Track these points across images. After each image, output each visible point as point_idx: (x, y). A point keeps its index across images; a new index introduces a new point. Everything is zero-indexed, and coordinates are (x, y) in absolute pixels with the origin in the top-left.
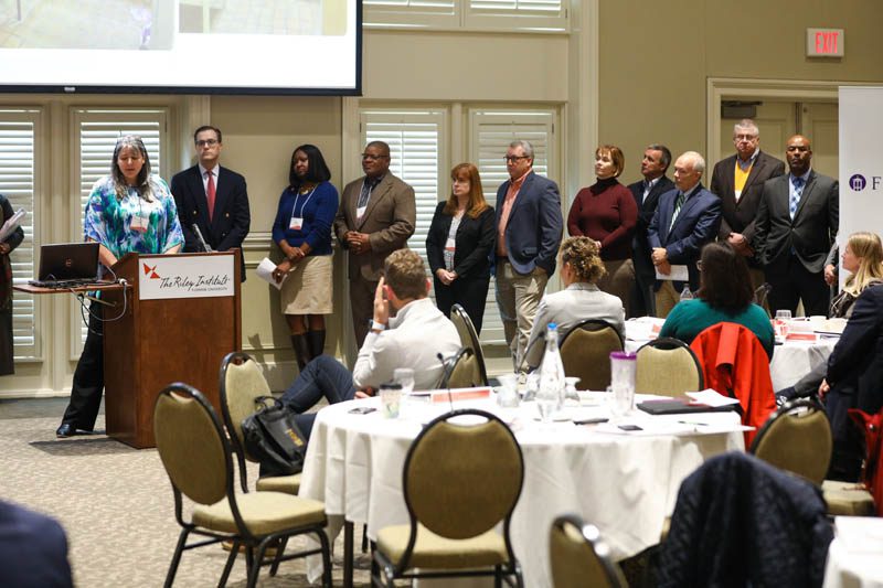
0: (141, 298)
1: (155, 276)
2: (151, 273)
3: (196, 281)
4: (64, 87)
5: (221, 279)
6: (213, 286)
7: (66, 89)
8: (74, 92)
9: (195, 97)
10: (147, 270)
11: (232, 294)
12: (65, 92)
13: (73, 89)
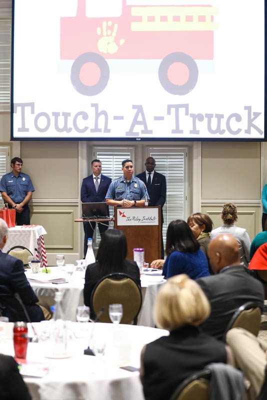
0: (118, 225)
1: (124, 216)
2: (122, 215)
3: (141, 218)
4: (136, 138)
5: (152, 218)
6: (149, 221)
7: (137, 139)
8: (140, 141)
9: (195, 142)
10: (121, 213)
11: (157, 224)
12: (137, 141)
13: (140, 139)
